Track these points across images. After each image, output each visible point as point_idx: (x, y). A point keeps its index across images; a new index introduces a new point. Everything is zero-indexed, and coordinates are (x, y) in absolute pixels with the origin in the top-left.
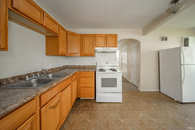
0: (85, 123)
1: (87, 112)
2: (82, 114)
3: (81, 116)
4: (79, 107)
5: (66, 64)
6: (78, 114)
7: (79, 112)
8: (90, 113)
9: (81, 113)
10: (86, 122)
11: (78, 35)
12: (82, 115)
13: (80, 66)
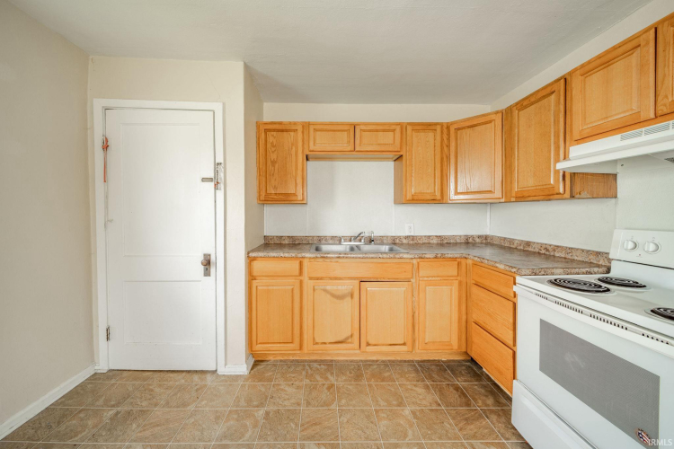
0: (395, 403)
1: (436, 402)
2: (424, 390)
3: (414, 388)
4: (445, 378)
5: (487, 231)
6: (418, 381)
7: (424, 381)
8: (437, 410)
9: (427, 387)
10: (400, 404)
11: (493, 117)
12: (421, 390)
13: (528, 244)
